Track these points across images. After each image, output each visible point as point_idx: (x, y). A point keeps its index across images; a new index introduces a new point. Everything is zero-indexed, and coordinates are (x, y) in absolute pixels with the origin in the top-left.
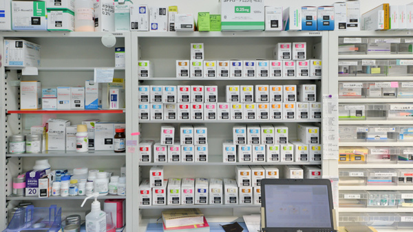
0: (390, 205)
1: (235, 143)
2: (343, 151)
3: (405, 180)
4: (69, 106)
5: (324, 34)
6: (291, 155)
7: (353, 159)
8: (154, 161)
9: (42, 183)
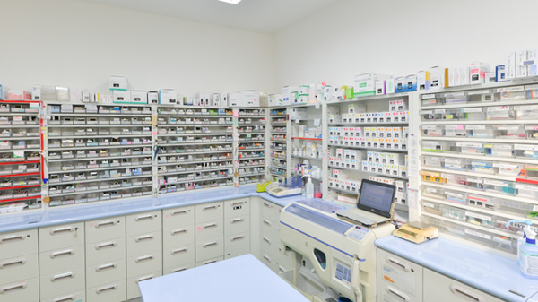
0: (460, 219)
1: (368, 161)
2: (423, 173)
3: (476, 203)
4: (312, 137)
5: (409, 94)
6: (397, 171)
7: (434, 180)
8: (335, 165)
9: (300, 168)
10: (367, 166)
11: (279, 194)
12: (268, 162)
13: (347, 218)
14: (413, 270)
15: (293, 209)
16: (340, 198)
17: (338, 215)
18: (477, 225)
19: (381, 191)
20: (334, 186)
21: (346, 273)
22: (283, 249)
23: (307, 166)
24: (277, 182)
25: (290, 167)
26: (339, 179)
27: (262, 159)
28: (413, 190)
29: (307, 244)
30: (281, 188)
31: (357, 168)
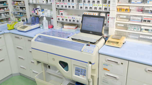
0: (137, 31)
1: (83, 3)
3: (147, 21)
6: (101, 8)
7: (124, 11)
8: (60, 7)
9: (36, 11)
10: (82, 6)
11: (25, 30)
12: (11, 9)
13: (79, 40)
14: (122, 64)
15: (39, 39)
16: (65, 26)
17: (73, 39)
18: (146, 33)
19: (96, 21)
20: (61, 20)
21: (82, 71)
22: (36, 63)
23: (40, 9)
24: (21, 22)
25: (29, 11)
26: (63, 15)
27: (6, 7)
28: (112, 18)
29: (54, 59)
30: (26, 25)
31: (75, 8)
